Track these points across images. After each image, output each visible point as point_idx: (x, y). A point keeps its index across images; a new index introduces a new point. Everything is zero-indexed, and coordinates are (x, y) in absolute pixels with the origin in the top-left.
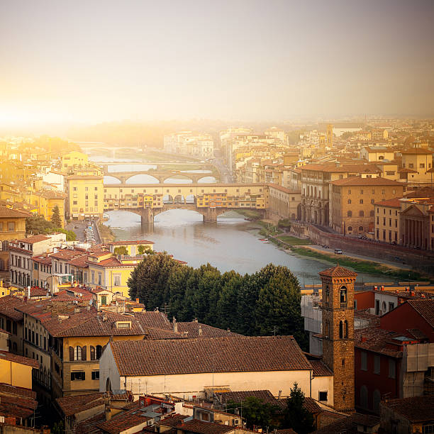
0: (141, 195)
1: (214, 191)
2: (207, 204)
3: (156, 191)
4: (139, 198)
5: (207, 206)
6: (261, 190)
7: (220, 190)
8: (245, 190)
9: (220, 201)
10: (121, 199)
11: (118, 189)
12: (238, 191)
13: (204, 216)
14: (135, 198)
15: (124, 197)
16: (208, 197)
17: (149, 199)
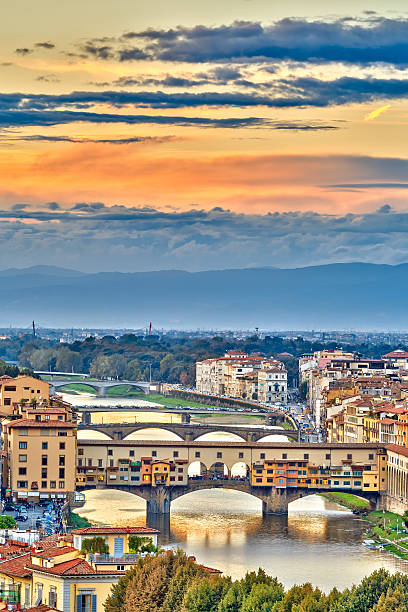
0: (147, 461)
2: (270, 480)
3: (176, 454)
4: (145, 467)
5: (269, 484)
6: (371, 457)
7: (296, 456)
8: (343, 455)
9: (294, 475)
10: (113, 469)
11: (105, 450)
12: (328, 457)
13: (265, 504)
14: (136, 468)
15: (115, 466)
16: (273, 467)
17: (161, 469)
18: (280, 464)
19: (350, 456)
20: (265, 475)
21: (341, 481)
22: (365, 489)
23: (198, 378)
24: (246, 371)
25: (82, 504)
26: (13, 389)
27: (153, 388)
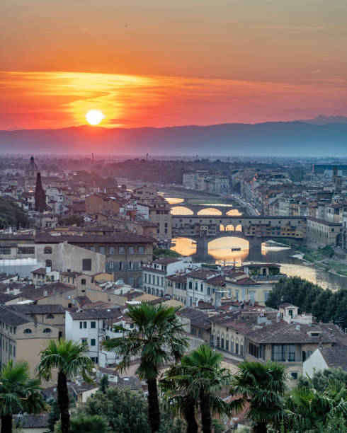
0: (198, 225)
1: (260, 222)
2: (253, 233)
3: (211, 221)
4: (197, 227)
5: (253, 235)
6: (299, 222)
7: (265, 222)
8: (286, 221)
9: (264, 230)
10: (181, 228)
11: (178, 219)
12: (280, 222)
13: (250, 244)
14: (192, 227)
15: (183, 226)
16: (254, 227)
17: (204, 228)
18: (258, 226)
19: (289, 222)
20: (251, 231)
21: (286, 233)
22: (297, 237)
23: (184, 181)
24: (208, 178)
25: (174, 245)
26: (141, 193)
27: (162, 186)
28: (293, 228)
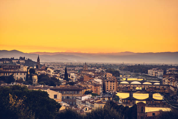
2: (150, 90)
3: (134, 86)
4: (129, 88)
6: (167, 87)
7: (154, 87)
11: (122, 85)
13: (149, 95)
15: (124, 88)
17: (131, 88)
18: (151, 88)
19: (163, 87)
21: (162, 91)
22: (166, 92)
23: (148, 73)
24: (156, 71)
28: (165, 89)
